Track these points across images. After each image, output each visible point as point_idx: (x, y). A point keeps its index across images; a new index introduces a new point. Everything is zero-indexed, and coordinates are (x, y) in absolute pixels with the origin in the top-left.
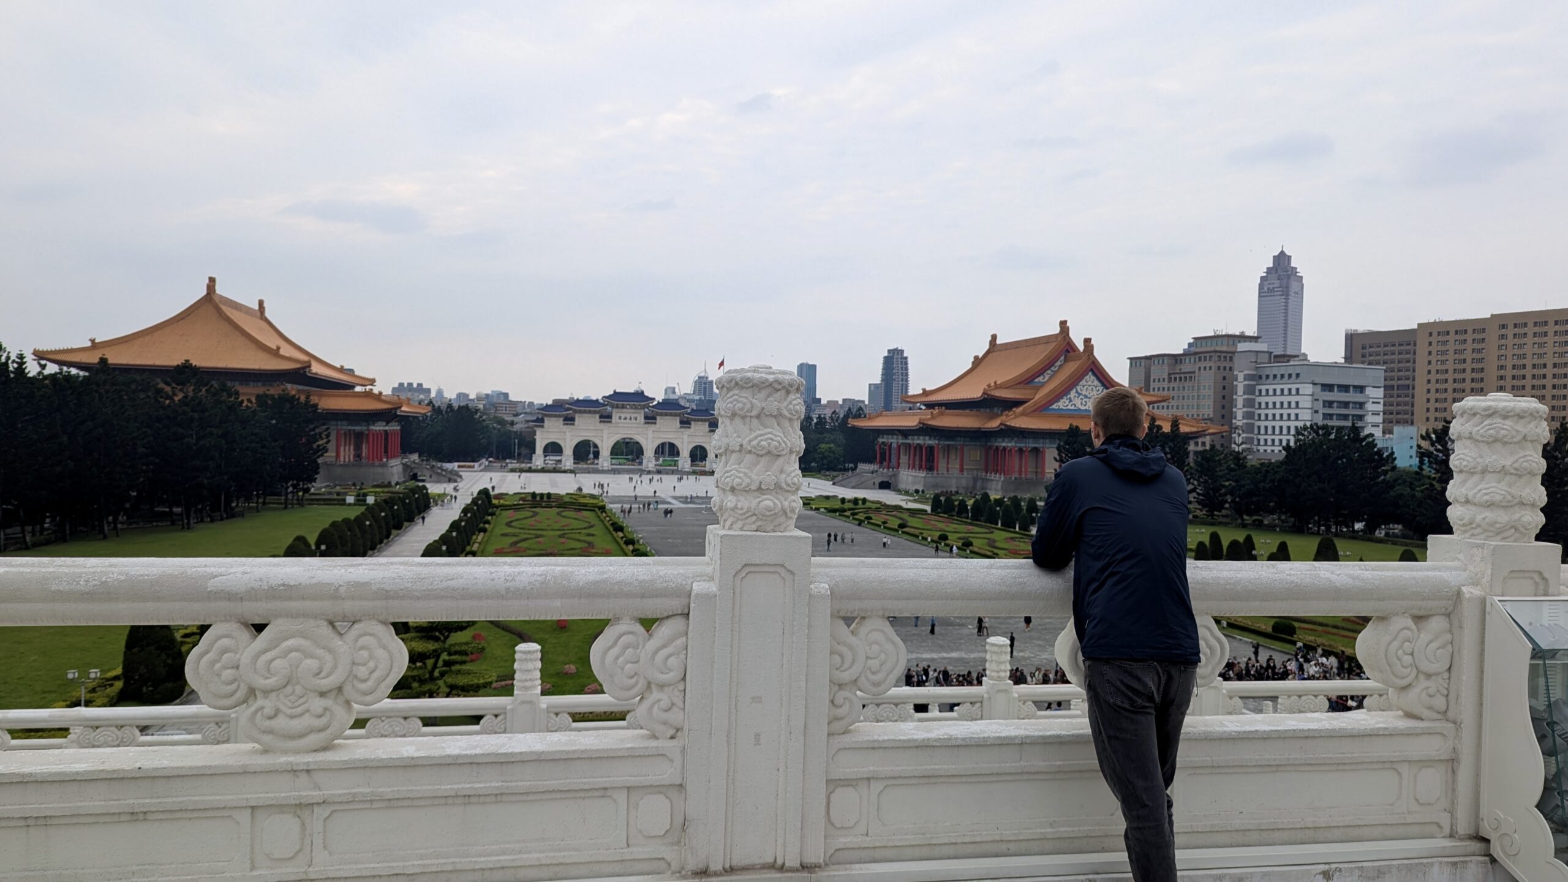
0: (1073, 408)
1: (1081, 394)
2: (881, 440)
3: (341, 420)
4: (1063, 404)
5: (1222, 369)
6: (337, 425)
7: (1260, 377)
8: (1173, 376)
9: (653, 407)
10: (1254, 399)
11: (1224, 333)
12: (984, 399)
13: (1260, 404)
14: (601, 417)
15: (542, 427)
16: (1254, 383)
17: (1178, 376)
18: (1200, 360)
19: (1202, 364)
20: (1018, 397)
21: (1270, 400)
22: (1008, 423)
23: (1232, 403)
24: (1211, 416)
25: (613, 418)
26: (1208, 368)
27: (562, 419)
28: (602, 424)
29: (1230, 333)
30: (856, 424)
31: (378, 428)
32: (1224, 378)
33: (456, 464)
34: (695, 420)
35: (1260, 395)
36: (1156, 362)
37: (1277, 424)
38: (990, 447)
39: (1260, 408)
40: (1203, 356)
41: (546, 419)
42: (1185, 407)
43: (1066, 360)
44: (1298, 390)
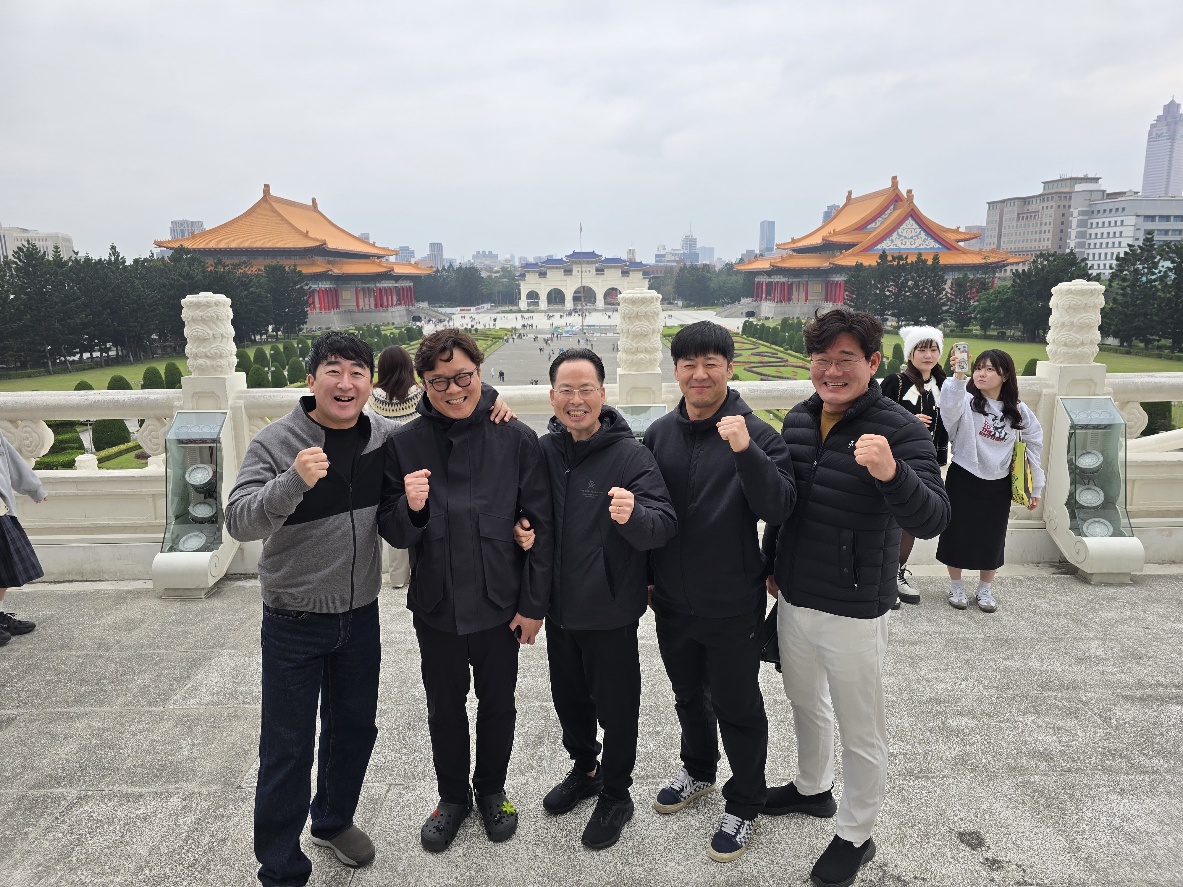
0: (895, 247)
1: (902, 236)
2: (757, 280)
3: (358, 280)
4: (885, 245)
5: (1062, 207)
6: (355, 284)
7: (1093, 212)
8: (1021, 216)
9: (602, 262)
10: (1086, 231)
11: (1068, 177)
12: (824, 244)
13: (1090, 235)
14: (564, 271)
15: (524, 280)
16: (1087, 217)
17: (1025, 216)
18: (1044, 201)
19: (1045, 204)
20: (851, 241)
21: (1099, 231)
22: (836, 263)
23: (1067, 236)
24: (1050, 247)
25: (574, 271)
26: (1049, 207)
27: (537, 274)
28: (566, 277)
29: (1074, 176)
30: (739, 268)
31: (385, 285)
32: (1063, 215)
33: (459, 308)
34: (633, 271)
35: (1091, 227)
36: (1009, 204)
37: (1103, 251)
38: (829, 281)
39: (1090, 238)
40: (1046, 197)
41: (526, 274)
42: (1029, 241)
43: (894, 209)
44: (1122, 221)
